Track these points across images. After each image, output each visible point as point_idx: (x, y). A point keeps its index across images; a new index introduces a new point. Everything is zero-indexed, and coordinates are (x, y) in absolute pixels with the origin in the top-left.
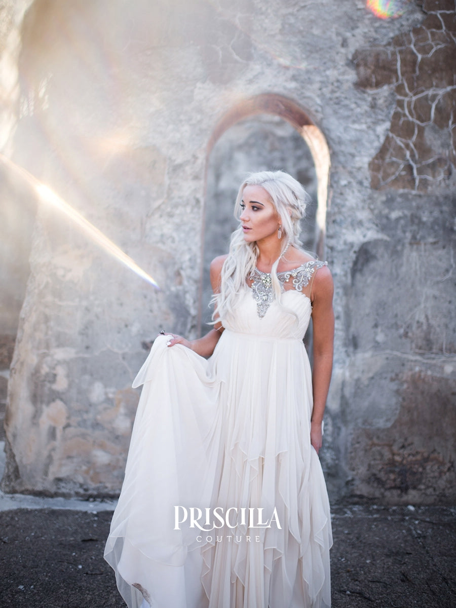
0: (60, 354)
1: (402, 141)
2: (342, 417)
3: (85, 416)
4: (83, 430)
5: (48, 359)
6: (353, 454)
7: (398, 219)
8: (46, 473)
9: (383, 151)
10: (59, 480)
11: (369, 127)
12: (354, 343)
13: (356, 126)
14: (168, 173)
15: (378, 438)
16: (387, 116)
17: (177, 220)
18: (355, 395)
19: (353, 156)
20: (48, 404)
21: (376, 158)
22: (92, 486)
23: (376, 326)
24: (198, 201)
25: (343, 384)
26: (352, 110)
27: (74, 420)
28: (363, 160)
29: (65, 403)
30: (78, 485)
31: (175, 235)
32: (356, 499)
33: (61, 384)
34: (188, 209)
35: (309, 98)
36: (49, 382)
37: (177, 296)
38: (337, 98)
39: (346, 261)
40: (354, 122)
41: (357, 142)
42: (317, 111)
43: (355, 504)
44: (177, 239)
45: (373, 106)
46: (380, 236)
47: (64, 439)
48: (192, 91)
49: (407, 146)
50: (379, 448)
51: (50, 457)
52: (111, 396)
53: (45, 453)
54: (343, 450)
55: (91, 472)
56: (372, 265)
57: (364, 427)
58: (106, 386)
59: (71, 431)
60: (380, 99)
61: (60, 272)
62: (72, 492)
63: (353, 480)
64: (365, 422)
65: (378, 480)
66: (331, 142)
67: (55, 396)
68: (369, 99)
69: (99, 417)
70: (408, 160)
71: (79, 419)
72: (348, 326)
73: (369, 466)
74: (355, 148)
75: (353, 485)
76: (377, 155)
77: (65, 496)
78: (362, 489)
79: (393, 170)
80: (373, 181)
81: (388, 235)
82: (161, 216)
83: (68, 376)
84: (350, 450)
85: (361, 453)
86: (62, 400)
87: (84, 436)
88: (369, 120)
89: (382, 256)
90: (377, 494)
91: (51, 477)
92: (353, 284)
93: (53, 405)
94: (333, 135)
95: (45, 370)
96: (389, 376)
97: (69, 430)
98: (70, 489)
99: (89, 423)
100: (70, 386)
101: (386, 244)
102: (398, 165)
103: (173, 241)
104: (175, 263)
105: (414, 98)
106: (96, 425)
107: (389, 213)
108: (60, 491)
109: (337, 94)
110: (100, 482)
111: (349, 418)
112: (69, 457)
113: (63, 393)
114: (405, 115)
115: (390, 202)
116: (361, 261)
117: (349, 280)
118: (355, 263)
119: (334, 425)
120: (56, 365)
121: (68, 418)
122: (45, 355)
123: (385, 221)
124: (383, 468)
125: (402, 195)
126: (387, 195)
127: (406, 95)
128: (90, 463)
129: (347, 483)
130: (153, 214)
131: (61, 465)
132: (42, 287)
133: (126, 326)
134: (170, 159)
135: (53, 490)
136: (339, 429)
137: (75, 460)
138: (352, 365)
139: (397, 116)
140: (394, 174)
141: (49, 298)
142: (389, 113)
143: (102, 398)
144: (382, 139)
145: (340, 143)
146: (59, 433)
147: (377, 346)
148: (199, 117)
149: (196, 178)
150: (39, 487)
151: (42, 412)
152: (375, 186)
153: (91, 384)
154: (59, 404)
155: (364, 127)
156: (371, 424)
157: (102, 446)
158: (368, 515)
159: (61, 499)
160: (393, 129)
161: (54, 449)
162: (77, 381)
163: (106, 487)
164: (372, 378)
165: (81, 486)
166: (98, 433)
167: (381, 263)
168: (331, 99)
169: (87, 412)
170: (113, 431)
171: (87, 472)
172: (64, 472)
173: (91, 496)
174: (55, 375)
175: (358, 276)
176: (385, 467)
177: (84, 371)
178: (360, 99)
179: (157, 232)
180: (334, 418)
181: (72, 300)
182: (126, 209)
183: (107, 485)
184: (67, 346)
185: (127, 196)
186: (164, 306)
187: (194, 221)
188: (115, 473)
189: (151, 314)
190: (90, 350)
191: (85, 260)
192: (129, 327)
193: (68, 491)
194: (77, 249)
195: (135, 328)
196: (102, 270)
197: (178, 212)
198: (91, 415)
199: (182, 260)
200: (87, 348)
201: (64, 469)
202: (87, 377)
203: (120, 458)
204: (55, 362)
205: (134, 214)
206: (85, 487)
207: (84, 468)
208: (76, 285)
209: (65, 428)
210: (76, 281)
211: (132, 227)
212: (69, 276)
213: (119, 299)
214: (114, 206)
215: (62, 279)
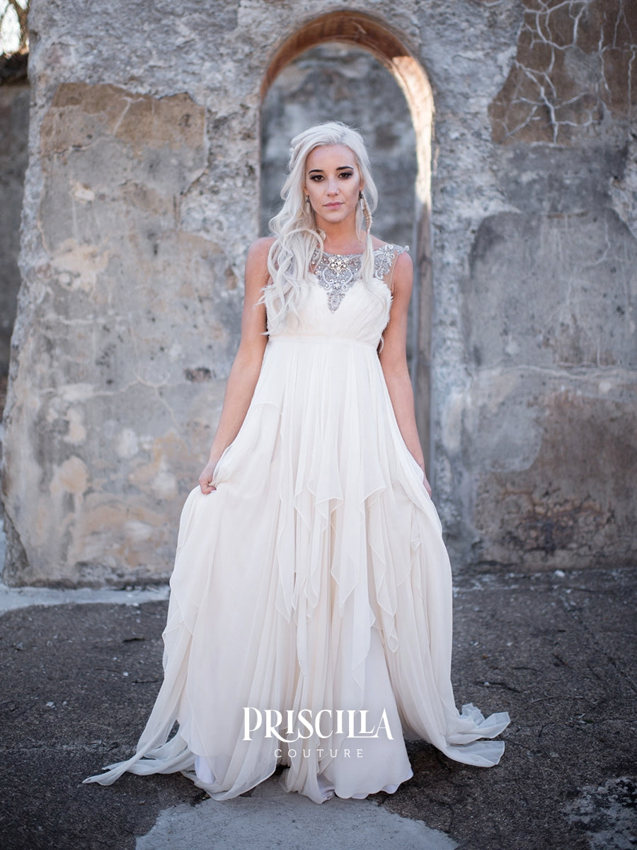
0: (72, 393)
1: (533, 74)
2: (464, 457)
3: (113, 477)
4: (111, 496)
5: (56, 401)
6: (480, 508)
7: (531, 183)
8: (64, 557)
9: (507, 89)
10: (83, 565)
11: (487, 55)
12: (475, 357)
13: (470, 54)
14: (208, 132)
15: (513, 483)
16: (512, 38)
17: (223, 197)
18: (481, 428)
19: (466, 97)
20: (60, 462)
21: (499, 98)
22: (129, 571)
23: (505, 332)
24: (251, 169)
25: (464, 413)
26: (463, 31)
27: (98, 483)
28: (481, 102)
29: (84, 459)
30: (110, 570)
31: (222, 218)
32: (486, 567)
33: (77, 435)
34: (239, 182)
35: (402, 15)
36: (60, 432)
37: (230, 304)
38: (441, 15)
39: (461, 245)
40: (466, 48)
41: (471, 76)
42: (413, 35)
43: (485, 573)
44: (225, 224)
45: (492, 25)
46: (507, 208)
47: (86, 509)
48: (235, 12)
49: (541, 79)
50: (514, 497)
51: (68, 535)
52: (146, 447)
53: (61, 530)
54: (466, 502)
55: (126, 552)
56: (498, 248)
57: (493, 470)
58: (138, 434)
59: (95, 497)
60: (501, 14)
61: (64, 279)
62: (102, 580)
63: (481, 542)
64: (495, 463)
65: (515, 539)
66: (435, 78)
67: (69, 451)
68: (487, 14)
69: (132, 477)
70: (543, 100)
71: (105, 480)
72: (467, 335)
73: (503, 521)
74: (469, 85)
75: (481, 548)
76: (499, 94)
77: (91, 585)
78: (494, 552)
79: (522, 114)
80: (494, 131)
81: (518, 207)
83: (85, 423)
84: (475, 502)
85: (491, 506)
86: (78, 456)
87: (113, 503)
88: (487, 45)
89: (511, 236)
90: (514, 559)
91: (71, 562)
92: (472, 277)
93: (66, 464)
94: (437, 68)
95: (52, 416)
96: (525, 400)
97: (90, 497)
98: (98, 577)
99: (119, 485)
100: (89, 436)
101: (516, 219)
102: (530, 107)
103: (221, 228)
104: (225, 259)
105: (549, 11)
106: (129, 488)
107: (519, 176)
108: (85, 580)
109: (442, 9)
110: (140, 565)
111: (473, 459)
112: (94, 533)
113: (80, 447)
114: (536, 36)
115: (519, 160)
116: (482, 243)
117: (467, 272)
118: (475, 247)
119: (453, 470)
120: (68, 408)
121: (89, 480)
122: (50, 396)
123: (513, 186)
124: (521, 524)
125: (535, 150)
126: (514, 150)
127: (538, 7)
128: (122, 538)
129: (474, 546)
130: (189, 191)
131: (84, 545)
132: (39, 301)
133: (162, 349)
134: (209, 111)
135: (75, 578)
136: (461, 474)
137: (103, 536)
138: (475, 387)
139: (526, 36)
140: (523, 120)
141: (51, 316)
142: (516, 33)
143: (135, 450)
144: (506, 71)
145: (448, 79)
146: (78, 502)
147: (508, 360)
148: (247, 49)
149: (247, 136)
150: (56, 576)
151: (52, 475)
152: (499, 139)
153: (118, 431)
154: (75, 461)
155: (480, 54)
156: (503, 466)
157: (139, 517)
158: (504, 586)
159: (87, 590)
160: (520, 56)
161: (72, 524)
162: (98, 429)
163: (148, 571)
164: (503, 404)
165: (114, 570)
166: (131, 498)
167: (510, 245)
168: (432, 16)
169: (115, 471)
170: (152, 495)
171: (121, 552)
172: (89, 554)
173: (128, 584)
174: (67, 423)
175: (479, 264)
176: (524, 522)
177: (107, 415)
178: (473, 14)
179: (198, 216)
180: (453, 461)
181: (84, 317)
182: (151, 185)
183: (149, 567)
184: (81, 381)
185: (151, 166)
186: (213, 320)
187: (248, 198)
188: (160, 550)
189: (195, 331)
190: (113, 385)
191: (98, 259)
192: (166, 351)
193: (96, 579)
194: (86, 244)
195: (174, 352)
196: (122, 272)
197: (225, 186)
198: (121, 475)
199: (234, 254)
200: (110, 382)
201: (88, 550)
202: (112, 423)
203: (165, 530)
204: (66, 405)
205: (164, 192)
206: (119, 572)
207: (116, 546)
208: (87, 295)
209: (86, 494)
210: (87, 289)
211: (161, 211)
212: (77, 284)
213: (149, 312)
214: (134, 181)
215: (68, 288)
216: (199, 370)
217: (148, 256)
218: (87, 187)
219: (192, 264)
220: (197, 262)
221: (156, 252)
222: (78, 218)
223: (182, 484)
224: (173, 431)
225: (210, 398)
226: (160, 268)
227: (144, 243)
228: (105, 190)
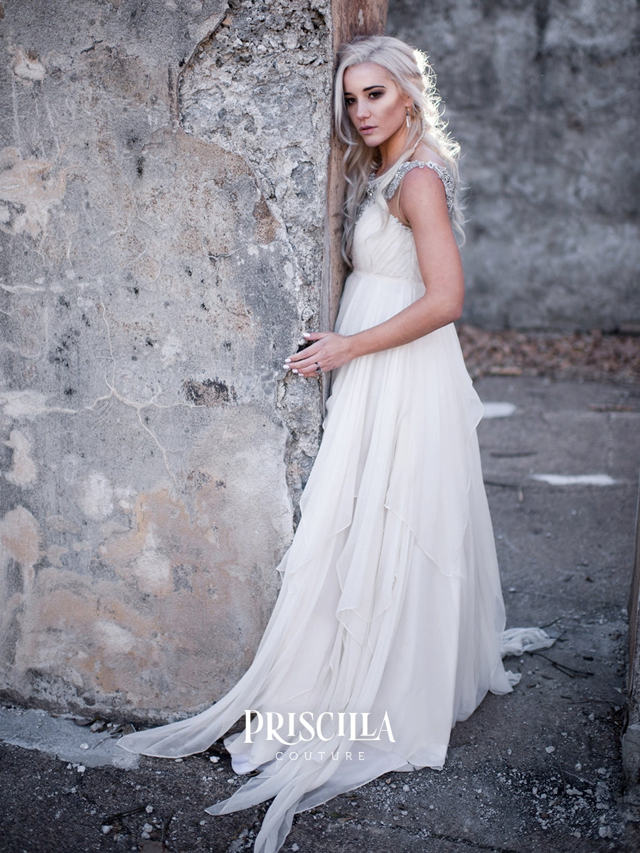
0: (16, 404)
3: (77, 546)
4: (74, 575)
8: (11, 657)
10: (36, 674)
17: (258, 69)
22: (103, 697)
27: (55, 552)
29: (34, 513)
30: (74, 690)
31: (253, 110)
33: (24, 472)
34: (291, 41)
36: (1, 465)
37: (263, 269)
44: (260, 121)
47: (39, 591)
51: (14, 624)
52: (125, 505)
53: (5, 616)
55: (97, 666)
58: (113, 485)
59: (51, 575)
61: (2, 215)
62: (63, 702)
67: (14, 497)
69: (104, 550)
71: (66, 550)
77: (46, 706)
82: (219, 63)
83: (35, 455)
86: (27, 506)
87: (76, 587)
91: (20, 667)
93: (10, 516)
97: (44, 572)
98: (58, 696)
99: (85, 561)
100: (40, 475)
103: (250, 129)
104: (255, 185)
106: (99, 567)
108: (40, 697)
110: (117, 691)
112: (50, 630)
113: (28, 491)
120: (12, 429)
121: (43, 546)
128: (91, 645)
130: (196, 60)
131: (37, 644)
133: (150, 343)
135: (27, 692)
137: (63, 636)
143: (108, 509)
146: (27, 577)
153: (82, 475)
154: (21, 516)
157: (115, 615)
159: (41, 713)
161: (20, 610)
162: (54, 467)
163: (129, 702)
165: (79, 692)
166: (103, 584)
169: (80, 537)
170: (134, 583)
171: (88, 664)
172: (44, 660)
173: (98, 717)
174: (10, 451)
177: (67, 445)
179: (210, 104)
181: (31, 281)
182: (132, 50)
183: (130, 696)
184: (29, 387)
185: (133, 15)
186: (233, 297)
187: (309, 72)
188: (146, 674)
189: (203, 315)
190: (74, 398)
191: (50, 183)
192: (156, 346)
193: (55, 698)
194: (32, 157)
195: (170, 349)
196: (88, 205)
197: (262, 47)
198: (87, 545)
199: (273, 176)
200: (69, 392)
201: (43, 653)
202: (73, 459)
203: (154, 643)
204: (9, 422)
205: (153, 62)
206: (86, 695)
207: (82, 655)
208: (35, 243)
209: (38, 567)
210: (34, 235)
211: (148, 96)
212: (20, 223)
213: (130, 277)
214: (104, 44)
215: (7, 231)
216: (210, 384)
217: (127, 178)
218: (33, 56)
219: (200, 195)
220: (207, 191)
221: (140, 171)
222: (20, 110)
223: (181, 574)
224: (167, 485)
225: (227, 435)
226: (148, 201)
227: (122, 156)
228: (61, 61)
